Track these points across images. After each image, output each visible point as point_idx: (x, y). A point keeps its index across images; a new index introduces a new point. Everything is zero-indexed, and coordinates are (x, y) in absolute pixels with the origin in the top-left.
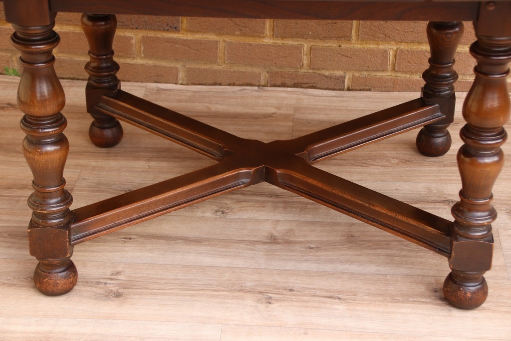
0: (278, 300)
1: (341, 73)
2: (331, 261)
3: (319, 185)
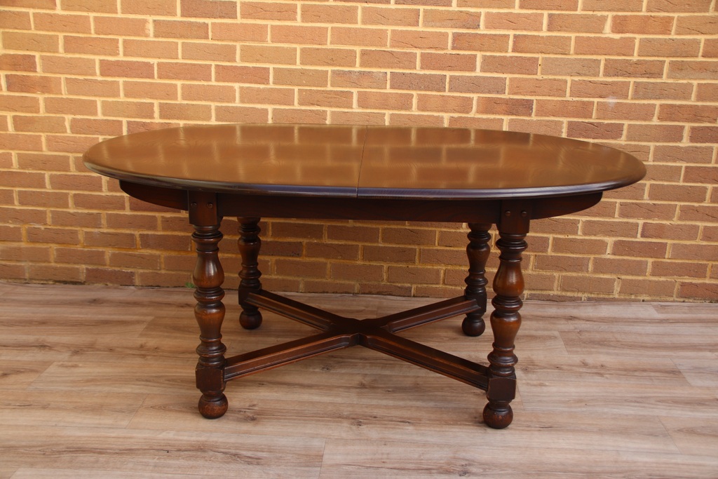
0: (365, 424)
1: (409, 285)
2: (403, 399)
3: (397, 345)
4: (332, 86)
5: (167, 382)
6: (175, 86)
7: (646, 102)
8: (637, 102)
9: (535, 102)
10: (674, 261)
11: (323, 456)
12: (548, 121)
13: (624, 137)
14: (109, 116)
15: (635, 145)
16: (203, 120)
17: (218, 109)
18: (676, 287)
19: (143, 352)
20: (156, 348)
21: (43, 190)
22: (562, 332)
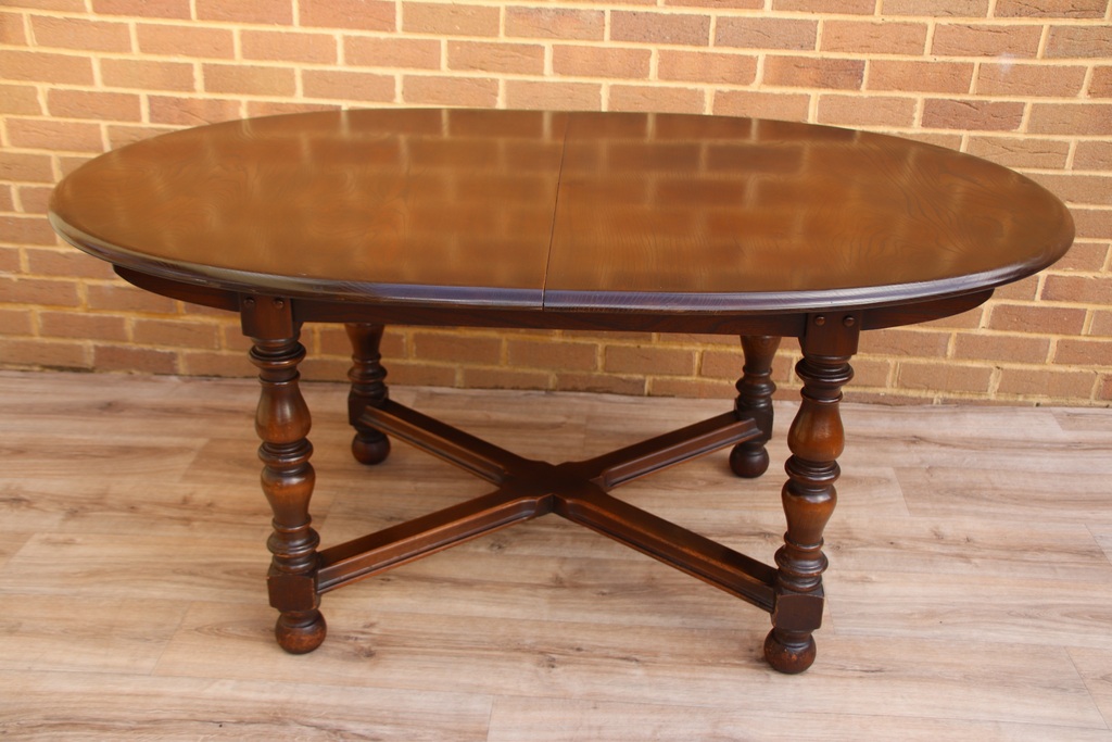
0: (563, 663)
1: (640, 377)
2: (627, 611)
4: (507, 34)
5: (225, 576)
6: (229, 34)
7: (1068, 63)
8: (1051, 63)
9: (867, 64)
10: (1095, 339)
11: (486, 733)
12: (890, 99)
13: (1023, 127)
14: (116, 85)
15: (1042, 142)
16: (282, 94)
17: (307, 75)
18: (1096, 382)
19: (188, 512)
20: (210, 505)
21: (9, 214)
22: (899, 469)
